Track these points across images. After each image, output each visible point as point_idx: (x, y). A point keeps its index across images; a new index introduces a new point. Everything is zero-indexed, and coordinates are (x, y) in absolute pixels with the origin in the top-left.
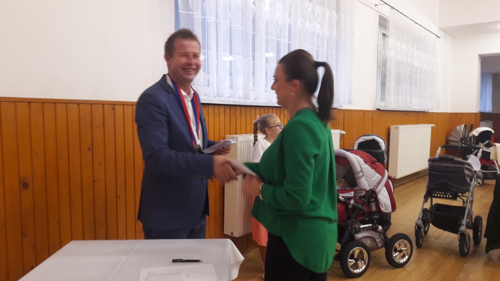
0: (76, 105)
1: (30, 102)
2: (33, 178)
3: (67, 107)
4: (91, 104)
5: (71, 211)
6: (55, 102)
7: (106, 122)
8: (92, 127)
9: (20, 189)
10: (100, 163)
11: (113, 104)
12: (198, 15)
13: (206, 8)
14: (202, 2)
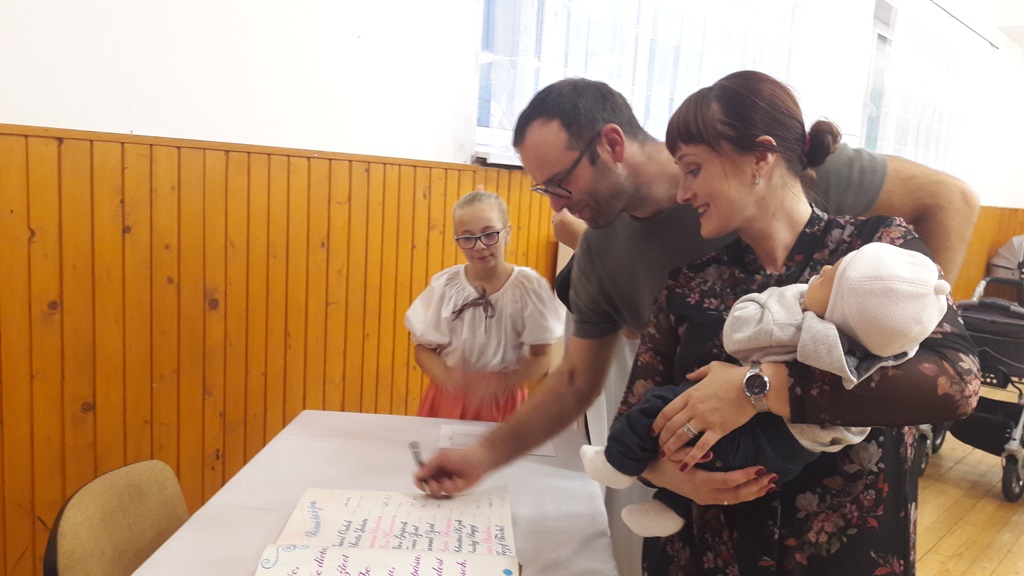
0: (305, 160)
1: (227, 150)
2: (226, 292)
3: (289, 162)
4: (330, 160)
5: (285, 356)
6: (269, 153)
7: (353, 197)
8: (329, 202)
9: (204, 310)
10: (339, 272)
11: (368, 162)
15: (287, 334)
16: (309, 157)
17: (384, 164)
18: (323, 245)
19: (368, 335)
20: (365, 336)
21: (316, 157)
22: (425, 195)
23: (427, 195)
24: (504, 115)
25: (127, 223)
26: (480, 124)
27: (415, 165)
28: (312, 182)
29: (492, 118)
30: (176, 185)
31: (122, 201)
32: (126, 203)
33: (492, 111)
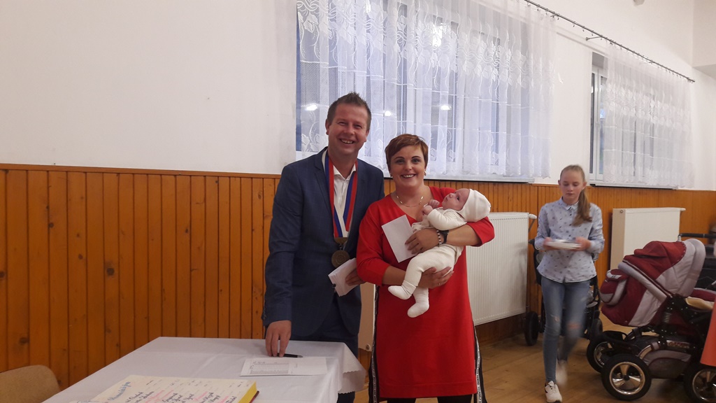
0: (173, 177)
1: (118, 173)
2: (119, 263)
3: (161, 178)
4: (191, 176)
5: (162, 305)
6: (147, 174)
7: (207, 199)
8: (191, 203)
9: (104, 276)
10: (199, 248)
11: (218, 177)
12: (324, 65)
13: (335, 56)
14: (331, 48)
15: (162, 290)
16: (176, 174)
17: (230, 177)
18: (187, 231)
19: (221, 290)
20: (219, 291)
21: (180, 175)
22: (259, 196)
23: (262, 196)
24: (311, 142)
25: (51, 221)
26: (297, 150)
27: (251, 177)
28: (178, 191)
29: (302, 145)
30: (84, 196)
31: (48, 207)
32: (50, 208)
33: (303, 140)
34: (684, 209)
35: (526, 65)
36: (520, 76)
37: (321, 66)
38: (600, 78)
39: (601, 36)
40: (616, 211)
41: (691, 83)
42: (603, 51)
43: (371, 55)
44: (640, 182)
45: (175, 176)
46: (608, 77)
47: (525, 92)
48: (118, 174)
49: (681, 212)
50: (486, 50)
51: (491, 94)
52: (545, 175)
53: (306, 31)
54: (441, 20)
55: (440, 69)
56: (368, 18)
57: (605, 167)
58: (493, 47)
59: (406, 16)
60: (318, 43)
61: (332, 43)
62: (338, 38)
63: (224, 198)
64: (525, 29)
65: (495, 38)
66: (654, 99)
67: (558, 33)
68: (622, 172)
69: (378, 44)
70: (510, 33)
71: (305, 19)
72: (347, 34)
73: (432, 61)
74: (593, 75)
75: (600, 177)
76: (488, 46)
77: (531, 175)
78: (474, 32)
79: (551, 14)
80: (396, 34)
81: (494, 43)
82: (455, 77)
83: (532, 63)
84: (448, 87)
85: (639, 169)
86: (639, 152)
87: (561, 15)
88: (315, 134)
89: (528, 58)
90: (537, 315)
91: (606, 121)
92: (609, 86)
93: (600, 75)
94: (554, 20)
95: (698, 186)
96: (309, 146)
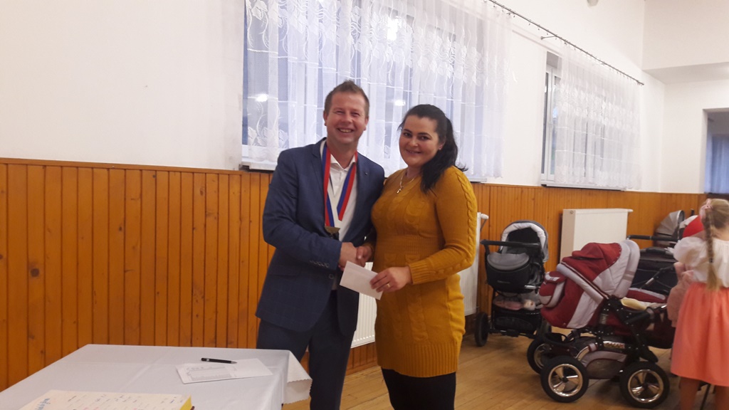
0: (106, 170)
2: (45, 264)
3: (93, 172)
4: (125, 169)
5: (92, 309)
7: (144, 194)
8: (125, 199)
10: (134, 248)
11: (155, 171)
12: (274, 55)
13: (286, 46)
14: (280, 37)
15: (93, 293)
16: (108, 168)
17: (169, 171)
18: (120, 229)
19: (158, 293)
20: (156, 294)
21: (114, 168)
22: (201, 193)
23: (204, 192)
24: (258, 136)
26: (243, 143)
27: (193, 172)
28: (111, 185)
29: (249, 138)
30: (5, 190)
33: (249, 133)
34: (631, 210)
35: (481, 62)
36: (475, 74)
37: (270, 56)
38: (554, 78)
39: (556, 36)
40: (566, 212)
41: (640, 86)
42: (558, 51)
43: (323, 46)
44: (590, 183)
45: (108, 169)
46: (562, 78)
47: (479, 90)
48: (45, 166)
49: (629, 213)
50: (442, 46)
51: (445, 91)
52: (497, 175)
53: (254, 17)
54: (396, 13)
55: (394, 63)
56: (321, 7)
57: (556, 167)
58: (449, 43)
59: (360, 7)
60: (267, 31)
61: (282, 31)
62: (288, 27)
63: (162, 194)
64: (481, 25)
65: (450, 34)
66: (605, 101)
67: (513, 31)
68: (573, 173)
69: (330, 35)
70: (466, 29)
71: (253, 6)
72: (298, 22)
73: (387, 55)
74: (547, 74)
75: (552, 177)
76: (444, 42)
77: (483, 175)
78: (430, 27)
79: (508, 12)
80: (350, 24)
81: (450, 39)
82: (409, 72)
83: (487, 61)
84: (403, 83)
85: (590, 169)
86: (589, 153)
87: (517, 12)
88: (262, 128)
89: (483, 56)
90: (486, 315)
91: (559, 121)
92: (563, 86)
93: (554, 75)
94: (510, 17)
95: (645, 188)
96: (256, 140)
